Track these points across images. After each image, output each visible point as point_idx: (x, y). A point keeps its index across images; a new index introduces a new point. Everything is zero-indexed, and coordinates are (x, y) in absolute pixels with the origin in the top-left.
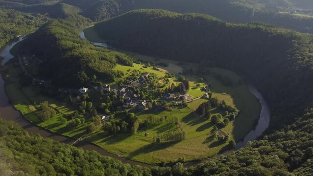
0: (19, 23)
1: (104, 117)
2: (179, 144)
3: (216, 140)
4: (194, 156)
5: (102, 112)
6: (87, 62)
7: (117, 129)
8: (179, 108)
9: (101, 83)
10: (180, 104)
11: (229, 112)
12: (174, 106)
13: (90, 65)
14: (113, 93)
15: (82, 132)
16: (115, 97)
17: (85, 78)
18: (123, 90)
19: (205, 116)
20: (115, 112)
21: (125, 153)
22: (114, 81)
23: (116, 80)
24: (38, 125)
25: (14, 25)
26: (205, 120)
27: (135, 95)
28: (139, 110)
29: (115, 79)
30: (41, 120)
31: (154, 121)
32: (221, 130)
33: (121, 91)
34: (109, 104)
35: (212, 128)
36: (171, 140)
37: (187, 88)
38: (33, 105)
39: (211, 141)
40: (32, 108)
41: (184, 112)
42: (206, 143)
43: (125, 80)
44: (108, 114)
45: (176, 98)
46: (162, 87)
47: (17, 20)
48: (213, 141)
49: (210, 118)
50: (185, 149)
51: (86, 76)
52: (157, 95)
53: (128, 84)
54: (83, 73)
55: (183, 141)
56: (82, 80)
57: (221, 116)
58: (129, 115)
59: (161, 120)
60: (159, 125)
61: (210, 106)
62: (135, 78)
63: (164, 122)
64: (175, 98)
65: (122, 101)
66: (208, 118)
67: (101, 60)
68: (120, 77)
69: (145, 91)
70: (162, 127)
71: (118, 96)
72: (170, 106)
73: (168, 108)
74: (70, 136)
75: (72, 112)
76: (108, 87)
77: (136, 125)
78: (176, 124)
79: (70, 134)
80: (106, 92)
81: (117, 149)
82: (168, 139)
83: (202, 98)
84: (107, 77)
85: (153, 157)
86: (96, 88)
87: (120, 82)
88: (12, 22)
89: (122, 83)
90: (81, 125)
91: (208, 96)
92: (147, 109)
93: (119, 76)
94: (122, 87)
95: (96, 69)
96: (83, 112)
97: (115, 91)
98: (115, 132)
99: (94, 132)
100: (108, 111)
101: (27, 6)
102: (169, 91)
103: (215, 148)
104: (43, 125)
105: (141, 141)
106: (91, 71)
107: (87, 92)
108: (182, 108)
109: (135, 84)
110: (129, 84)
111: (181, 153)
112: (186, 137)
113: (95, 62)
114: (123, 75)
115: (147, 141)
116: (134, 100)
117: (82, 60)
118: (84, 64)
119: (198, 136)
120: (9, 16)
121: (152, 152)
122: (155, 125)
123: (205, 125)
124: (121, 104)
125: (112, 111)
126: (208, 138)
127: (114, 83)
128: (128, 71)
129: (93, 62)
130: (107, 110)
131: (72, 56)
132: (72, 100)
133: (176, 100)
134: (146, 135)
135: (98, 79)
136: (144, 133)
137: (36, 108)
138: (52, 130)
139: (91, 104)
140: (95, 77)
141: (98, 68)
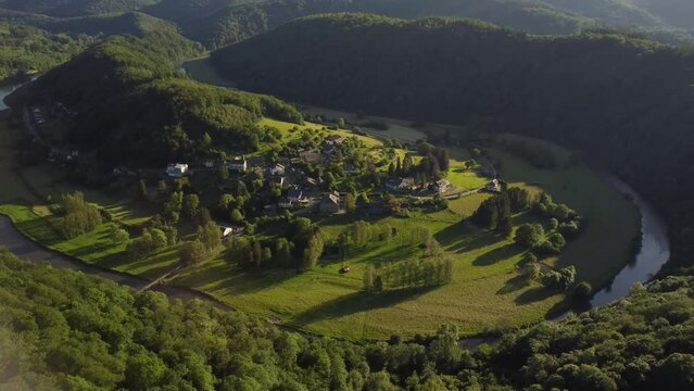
0: (34, 48)
1: (228, 230)
2: (433, 293)
3: (534, 285)
4: (481, 324)
5: (224, 217)
6: (190, 104)
7: (263, 256)
8: (425, 212)
9: (224, 154)
10: (429, 201)
11: (560, 222)
12: (414, 206)
13: (197, 111)
14: (254, 176)
15: (168, 263)
16: (257, 185)
17: (181, 141)
18: (280, 169)
19: (496, 231)
20: (258, 218)
21: (287, 314)
22: (255, 149)
23: (263, 148)
24: (52, 248)
25: (22, 50)
26: (499, 240)
27: (310, 180)
28: (321, 215)
29: (259, 146)
30: (61, 235)
31: (362, 240)
32: (545, 261)
33: (273, 171)
34: (242, 199)
35: (518, 258)
36: (413, 285)
37: (444, 167)
38: (44, 202)
39: (521, 287)
40: (42, 211)
41: (442, 221)
42: (510, 291)
43: (285, 149)
44: (240, 224)
45: (418, 190)
46: (380, 165)
47: (31, 42)
48: (530, 288)
49: (513, 235)
50: (453, 305)
51: (185, 135)
52: (367, 180)
53: (290, 157)
54: (178, 129)
55: (444, 288)
56: (174, 146)
57: (543, 230)
58: (296, 223)
59: (381, 237)
60: (374, 249)
61: (507, 208)
62: (311, 145)
63: (390, 244)
64: (414, 188)
65: (275, 193)
66: (505, 234)
67: (225, 103)
68: (273, 141)
69: (335, 171)
70: (385, 253)
71: (266, 183)
72: (404, 206)
73: (399, 209)
74: (135, 272)
75: (146, 219)
76: (241, 162)
77: (317, 246)
78: (423, 247)
79: (134, 267)
80: (234, 173)
81: (263, 305)
82: (403, 282)
83: (483, 190)
84: (239, 141)
85: (365, 326)
86: (209, 164)
87: (271, 153)
88: (18, 44)
89: (276, 154)
90: (165, 248)
91: (498, 187)
92: (342, 212)
93: (267, 140)
94: (277, 162)
95: (212, 121)
96: (173, 219)
97: (259, 171)
98: (259, 262)
99: (202, 264)
100: (240, 217)
101: (58, 20)
102: (398, 173)
103: (536, 304)
104: (66, 247)
105: (329, 286)
106: (197, 126)
107: (185, 175)
108: (435, 211)
109: (310, 156)
110: (294, 156)
111: (443, 314)
112: (455, 277)
113: (208, 105)
114: (279, 137)
115: (347, 286)
116: (307, 190)
117: (176, 99)
118: (182, 108)
119: (485, 274)
120: (14, 33)
121: (363, 313)
122: (364, 250)
123: (499, 249)
124: (274, 199)
125: (250, 216)
126: (510, 281)
127: (255, 154)
128: (291, 131)
129: (204, 104)
130: (237, 212)
131: (152, 91)
132: (145, 193)
133: (417, 193)
134: (342, 271)
135: (215, 144)
136: (336, 267)
137: (52, 210)
138: (85, 259)
139: (195, 199)
140: (208, 137)
141: (217, 119)
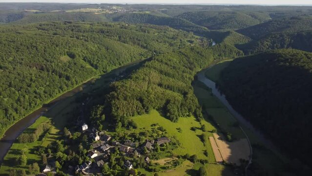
5: (51, 163)
56: (92, 116)
86: (93, 130)
117: (113, 93)
128: (152, 126)
130: (57, 164)
140: (104, 116)
141: (118, 108)
